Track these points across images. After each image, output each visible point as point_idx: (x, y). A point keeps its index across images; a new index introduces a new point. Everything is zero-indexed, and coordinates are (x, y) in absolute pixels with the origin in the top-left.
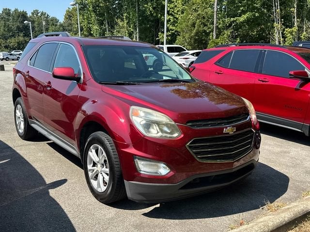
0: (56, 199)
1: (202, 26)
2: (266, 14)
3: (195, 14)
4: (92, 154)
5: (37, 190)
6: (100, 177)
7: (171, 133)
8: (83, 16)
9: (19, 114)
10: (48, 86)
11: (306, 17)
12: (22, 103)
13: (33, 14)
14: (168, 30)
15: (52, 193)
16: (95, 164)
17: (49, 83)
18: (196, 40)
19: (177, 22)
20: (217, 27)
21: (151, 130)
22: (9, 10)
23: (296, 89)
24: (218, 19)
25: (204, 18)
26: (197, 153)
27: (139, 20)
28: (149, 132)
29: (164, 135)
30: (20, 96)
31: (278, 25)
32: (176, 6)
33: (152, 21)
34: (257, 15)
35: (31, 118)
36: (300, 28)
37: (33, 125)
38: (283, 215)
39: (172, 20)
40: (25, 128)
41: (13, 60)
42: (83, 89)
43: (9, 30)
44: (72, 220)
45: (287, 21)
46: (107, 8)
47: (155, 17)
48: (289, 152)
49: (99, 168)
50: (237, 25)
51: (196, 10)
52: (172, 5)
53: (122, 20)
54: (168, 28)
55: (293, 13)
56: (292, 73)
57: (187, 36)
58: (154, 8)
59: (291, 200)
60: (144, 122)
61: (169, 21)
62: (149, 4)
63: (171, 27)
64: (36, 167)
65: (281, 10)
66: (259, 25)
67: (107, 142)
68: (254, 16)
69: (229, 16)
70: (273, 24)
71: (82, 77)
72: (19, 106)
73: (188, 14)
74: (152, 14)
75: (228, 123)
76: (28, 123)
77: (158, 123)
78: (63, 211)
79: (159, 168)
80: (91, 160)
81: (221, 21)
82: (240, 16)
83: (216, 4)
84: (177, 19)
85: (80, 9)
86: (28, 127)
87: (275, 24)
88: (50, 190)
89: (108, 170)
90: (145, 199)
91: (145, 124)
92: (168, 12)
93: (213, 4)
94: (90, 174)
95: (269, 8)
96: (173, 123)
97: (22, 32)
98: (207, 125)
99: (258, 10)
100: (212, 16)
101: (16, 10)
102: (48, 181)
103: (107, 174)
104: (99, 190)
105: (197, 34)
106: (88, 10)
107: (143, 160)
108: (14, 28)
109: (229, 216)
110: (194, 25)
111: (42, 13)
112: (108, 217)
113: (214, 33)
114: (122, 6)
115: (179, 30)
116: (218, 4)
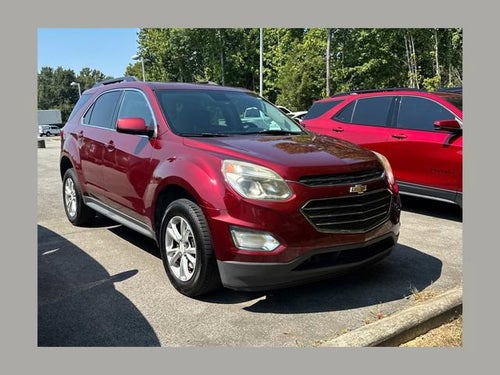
0: (124, 293)
1: (310, 80)
2: (396, 61)
3: (301, 65)
4: (172, 231)
5: (97, 283)
6: (184, 261)
7: (279, 194)
8: (150, 73)
9: (69, 191)
10: (110, 147)
11: (452, 62)
12: (73, 175)
13: (82, 73)
14: (265, 87)
15: (118, 286)
16: (176, 244)
17: (111, 142)
18: (303, 99)
19: (276, 77)
20: (331, 80)
21: (253, 190)
22: (50, 69)
23: (445, 146)
24: (332, 69)
25: (312, 69)
26: (315, 221)
27: (226, 76)
28: (249, 192)
29: (270, 196)
30: (71, 167)
31: (413, 75)
32: (274, 55)
33: (242, 77)
34: (384, 61)
35: (86, 194)
36: (444, 78)
37: (89, 204)
38: (437, 302)
39: (270, 74)
40: (77, 209)
41: (56, 135)
42: (157, 146)
43: (51, 96)
44: (147, 318)
45: (426, 69)
46: (183, 61)
47: (246, 70)
48: (439, 232)
49: (182, 248)
50: (357, 77)
51: (301, 59)
52: (269, 55)
53: (203, 76)
54: (264, 85)
55: (434, 57)
56: (438, 123)
57: (291, 94)
58: (245, 59)
59: (446, 287)
60: (242, 179)
61: (265, 75)
62: (238, 54)
63: (268, 83)
64: (94, 257)
65: (417, 54)
66: (388, 75)
67: (192, 212)
68: (381, 63)
69: (346, 65)
70: (406, 74)
71: (156, 130)
72: (69, 180)
73: (291, 65)
74: (242, 67)
75: (356, 180)
76: (82, 202)
77: (261, 181)
78: (134, 307)
79: (264, 241)
80: (171, 238)
81: (336, 73)
82: (361, 64)
83: (328, 50)
84: (276, 72)
85: (145, 64)
86: (82, 207)
87: (410, 73)
88: (115, 284)
89: (194, 250)
90: (246, 285)
91: (244, 182)
92: (264, 63)
93: (325, 51)
94: (169, 258)
95: (401, 51)
96: (282, 180)
97: (67, 97)
98: (328, 182)
99: (386, 55)
100: (324, 66)
101: (60, 69)
102: (112, 273)
103: (193, 255)
104: (183, 279)
105: (304, 90)
106: (157, 65)
107: (242, 231)
108: (57, 93)
109: (362, 309)
110: (299, 79)
111: (94, 73)
112: (196, 312)
113: (327, 89)
114: (202, 58)
115: (279, 86)
116: (331, 51)
